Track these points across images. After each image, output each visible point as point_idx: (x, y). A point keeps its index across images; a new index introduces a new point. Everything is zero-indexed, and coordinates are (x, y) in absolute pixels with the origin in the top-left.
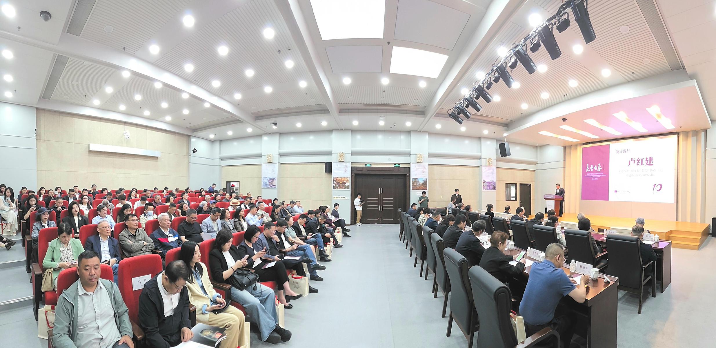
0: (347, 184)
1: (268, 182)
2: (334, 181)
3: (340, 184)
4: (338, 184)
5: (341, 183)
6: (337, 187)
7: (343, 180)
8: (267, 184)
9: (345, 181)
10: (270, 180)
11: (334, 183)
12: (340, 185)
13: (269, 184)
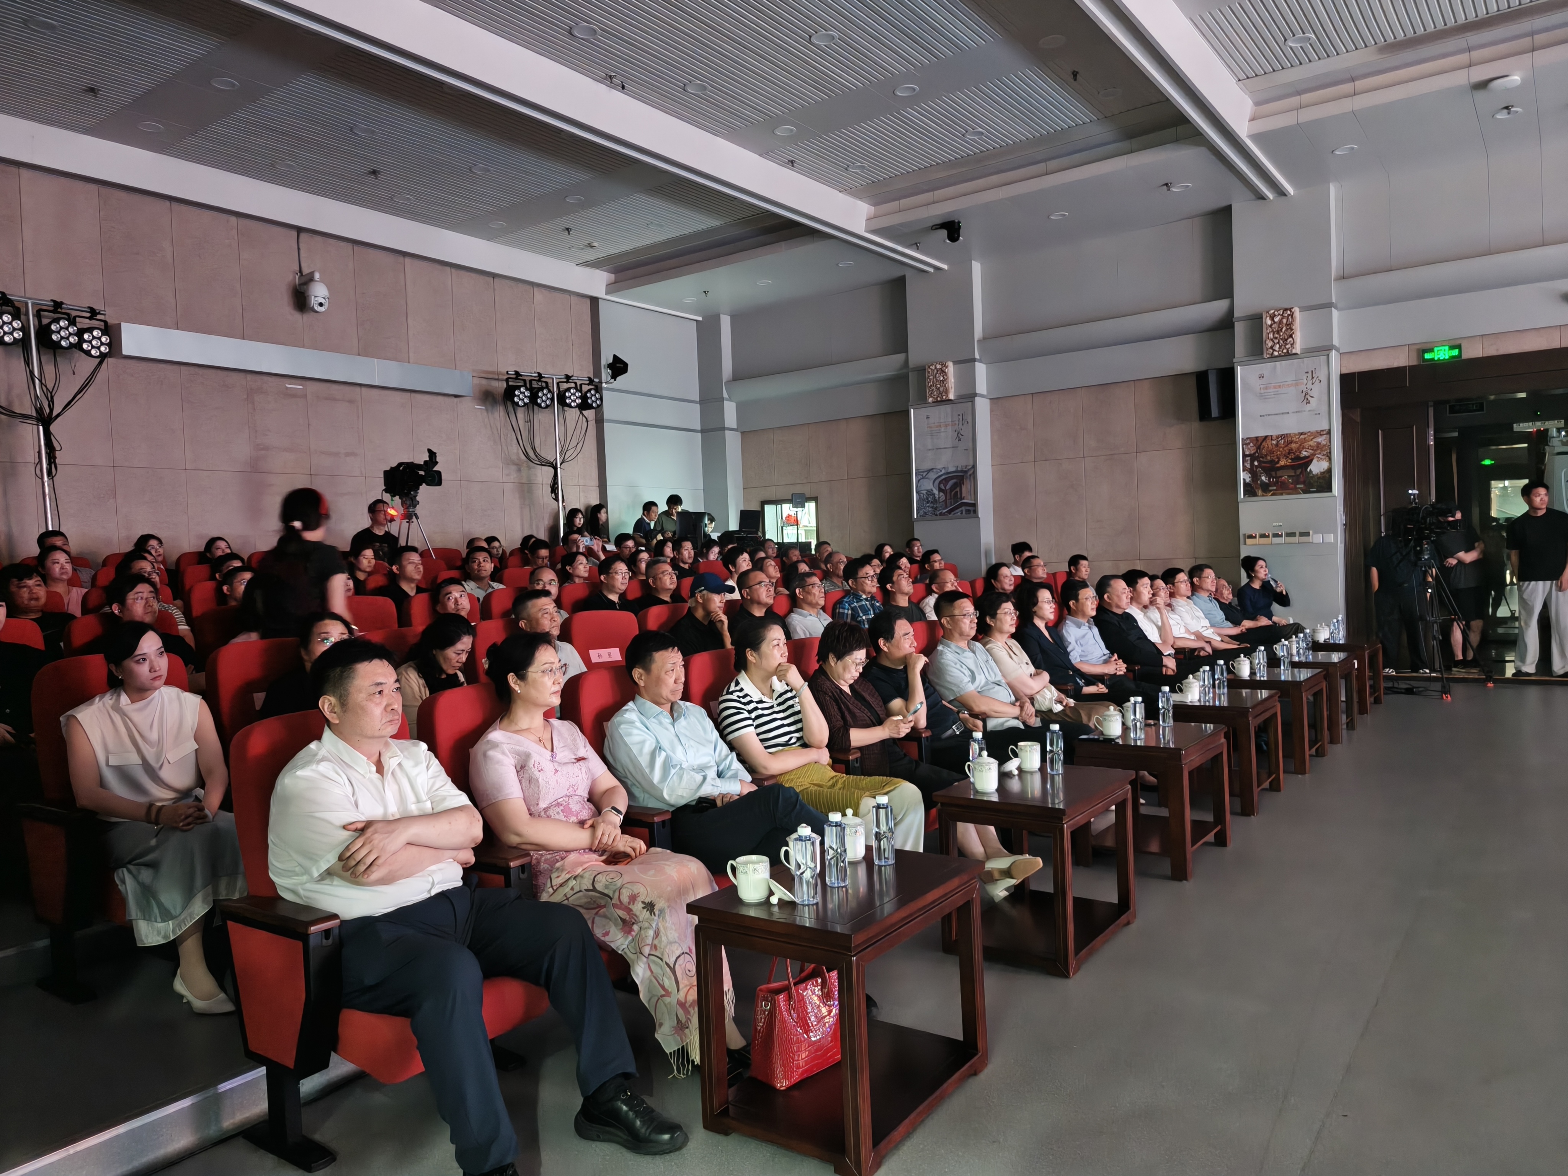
0: (1317, 467)
1: (936, 492)
2: (1244, 456)
3: (1282, 467)
4: (1271, 468)
5: (1282, 463)
6: (1265, 488)
7: (1293, 446)
8: (935, 501)
9: (1304, 454)
10: (946, 481)
11: (1248, 466)
12: (1279, 473)
13: (945, 501)
